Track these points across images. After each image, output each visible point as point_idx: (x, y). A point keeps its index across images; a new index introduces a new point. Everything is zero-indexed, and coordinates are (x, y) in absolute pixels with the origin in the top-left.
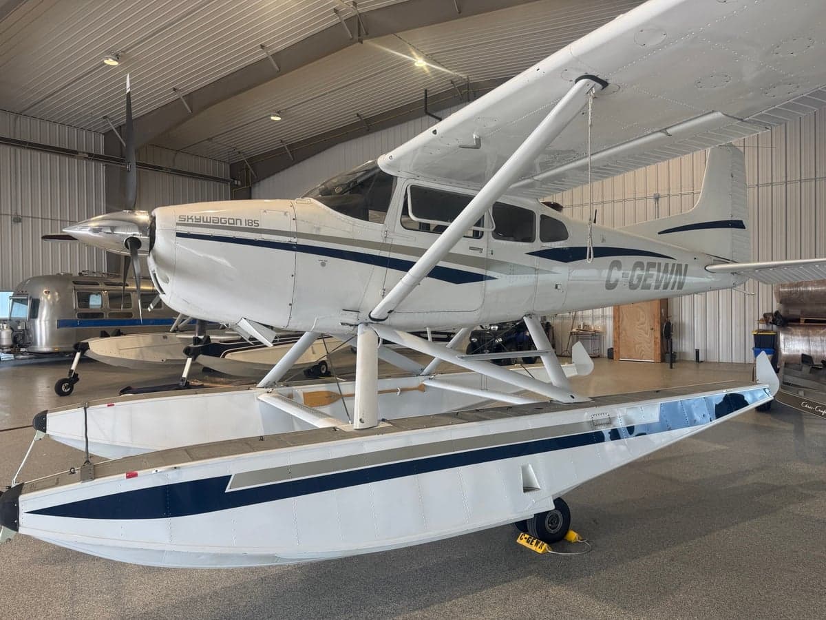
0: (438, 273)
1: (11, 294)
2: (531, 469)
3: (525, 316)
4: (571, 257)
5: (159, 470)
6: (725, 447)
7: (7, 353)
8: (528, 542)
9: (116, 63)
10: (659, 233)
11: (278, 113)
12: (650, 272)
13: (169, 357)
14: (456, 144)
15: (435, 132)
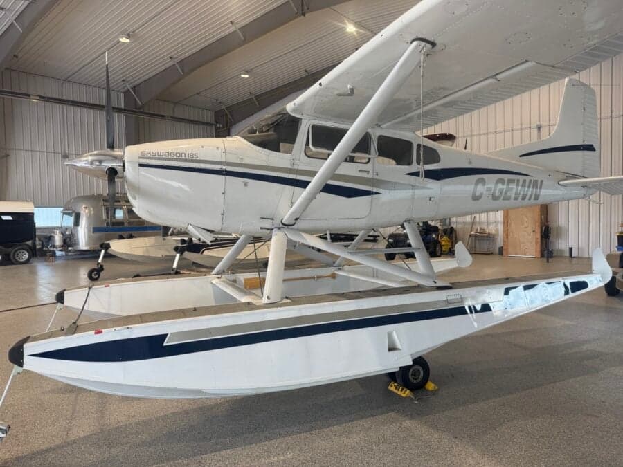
0: (328, 189)
1: (62, 209)
2: (395, 335)
3: (405, 221)
4: (442, 176)
5: (117, 329)
6: (572, 323)
7: (60, 250)
8: (396, 388)
9: (128, 41)
10: (521, 156)
11: (247, 71)
12: (510, 187)
13: (168, 254)
14: (336, 92)
15: (320, 84)
